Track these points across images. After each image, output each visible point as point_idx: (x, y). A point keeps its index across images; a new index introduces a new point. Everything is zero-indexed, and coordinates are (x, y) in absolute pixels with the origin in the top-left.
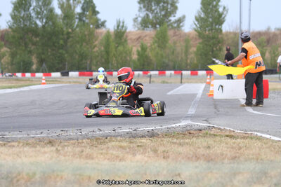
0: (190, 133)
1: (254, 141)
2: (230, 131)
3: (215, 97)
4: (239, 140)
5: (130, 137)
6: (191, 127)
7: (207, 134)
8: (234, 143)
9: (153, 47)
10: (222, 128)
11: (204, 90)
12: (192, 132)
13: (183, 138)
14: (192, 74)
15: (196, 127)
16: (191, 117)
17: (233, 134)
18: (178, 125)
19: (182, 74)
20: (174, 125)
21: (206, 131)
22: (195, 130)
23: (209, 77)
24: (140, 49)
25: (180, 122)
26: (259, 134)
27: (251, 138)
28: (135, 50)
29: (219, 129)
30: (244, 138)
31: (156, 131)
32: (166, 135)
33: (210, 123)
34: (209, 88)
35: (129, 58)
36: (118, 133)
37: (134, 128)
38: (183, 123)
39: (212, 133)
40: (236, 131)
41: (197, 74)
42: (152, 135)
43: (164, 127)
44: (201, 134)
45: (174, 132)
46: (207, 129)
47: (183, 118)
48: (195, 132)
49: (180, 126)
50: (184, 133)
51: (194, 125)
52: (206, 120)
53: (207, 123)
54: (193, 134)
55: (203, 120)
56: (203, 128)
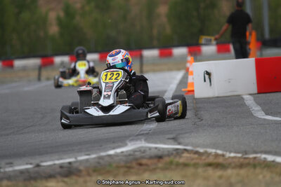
0: (141, 165)
1: (258, 170)
2: (217, 155)
4: (229, 171)
5: (25, 180)
6: (144, 152)
8: (220, 177)
9: (87, 8)
10: (201, 150)
12: (144, 161)
13: (125, 174)
15: (154, 152)
16: (147, 134)
17: (220, 160)
18: (119, 150)
20: (112, 152)
21: (172, 158)
22: (151, 158)
24: (62, 14)
25: (126, 145)
26: (270, 158)
27: (255, 166)
28: (52, 16)
29: (197, 153)
30: (241, 166)
32: (94, 171)
33: (179, 144)
34: (187, 78)
35: (42, 34)
36: (5, 172)
37: (36, 161)
38: (130, 147)
39: (181, 161)
40: (228, 155)
41: (170, 55)
42: (69, 172)
43: (93, 156)
44: (160, 165)
45: (110, 165)
46: (172, 154)
47: (131, 138)
48: (149, 162)
49: (122, 152)
50: (128, 165)
51: (150, 149)
52: (173, 139)
53: (174, 145)
54: (146, 165)
55: (169, 139)
56: (166, 153)
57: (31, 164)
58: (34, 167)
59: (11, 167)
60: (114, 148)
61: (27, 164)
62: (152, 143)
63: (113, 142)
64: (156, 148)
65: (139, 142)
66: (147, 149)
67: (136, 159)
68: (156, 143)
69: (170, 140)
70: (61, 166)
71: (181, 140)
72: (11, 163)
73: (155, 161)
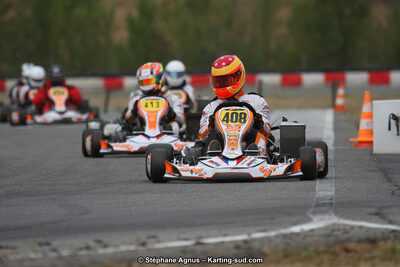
0: (347, 251)
3: (378, 148)
6: (346, 232)
7: (394, 251)
11: (337, 128)
12: (351, 246)
14: (285, 83)
15: (360, 234)
16: (331, 204)
18: (307, 227)
19: (261, 83)
20: (296, 229)
21: (389, 242)
22: (360, 241)
23: (341, 91)
25: (309, 220)
31: (256, 245)
32: (286, 256)
33: (391, 222)
36: (159, 250)
38: (317, 223)
41: (298, 83)
43: (272, 234)
44: (376, 253)
45: (306, 248)
46: (389, 238)
47: (311, 210)
48: (359, 247)
49: (312, 230)
50: (332, 249)
51: (352, 227)
52: (377, 214)
53: (383, 223)
54: (355, 251)
55: (370, 214)
56: (379, 235)
57: (187, 239)
58: (195, 245)
59: (159, 242)
60: (295, 224)
61: (179, 239)
62: (348, 218)
63: (289, 214)
64: (361, 227)
65: (327, 217)
66: (348, 228)
67: (340, 242)
68: (354, 219)
69: (375, 217)
70: (237, 246)
71: (392, 218)
72: (154, 237)
73: (369, 246)
